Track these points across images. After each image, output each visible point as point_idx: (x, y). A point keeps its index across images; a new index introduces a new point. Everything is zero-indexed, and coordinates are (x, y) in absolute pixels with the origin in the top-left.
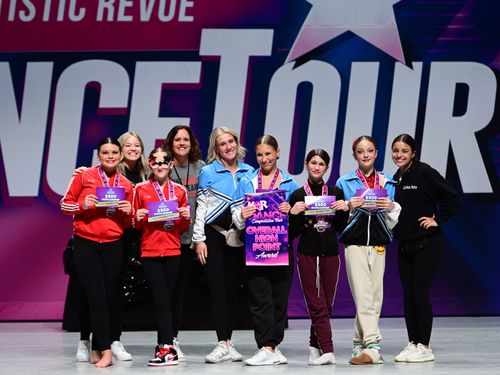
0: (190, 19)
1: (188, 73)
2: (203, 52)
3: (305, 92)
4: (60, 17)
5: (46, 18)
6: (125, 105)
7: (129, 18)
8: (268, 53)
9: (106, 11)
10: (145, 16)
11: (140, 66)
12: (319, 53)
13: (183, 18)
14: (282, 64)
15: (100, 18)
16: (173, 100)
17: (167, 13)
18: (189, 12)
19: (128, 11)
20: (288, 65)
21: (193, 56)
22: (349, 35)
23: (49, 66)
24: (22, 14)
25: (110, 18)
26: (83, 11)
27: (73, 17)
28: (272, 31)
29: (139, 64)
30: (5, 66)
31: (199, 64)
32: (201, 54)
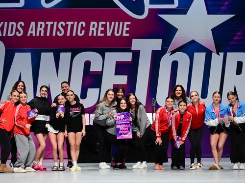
0: (128, 35)
1: (127, 57)
2: (133, 49)
3: (175, 65)
4: (74, 34)
5: (68, 34)
6: (101, 71)
7: (103, 35)
8: (160, 49)
9: (93, 31)
10: (109, 34)
12: (181, 49)
13: (125, 34)
14: (166, 53)
15: (90, 34)
16: (121, 68)
17: (118, 33)
18: (127, 32)
19: (102, 31)
20: (168, 54)
21: (128, 50)
22: (193, 41)
23: (70, 54)
24: (58, 33)
25: (95, 35)
26: (83, 32)
27: (79, 34)
28: (161, 40)
29: (106, 53)
30: (52, 54)
31: (131, 53)
32: (132, 49)
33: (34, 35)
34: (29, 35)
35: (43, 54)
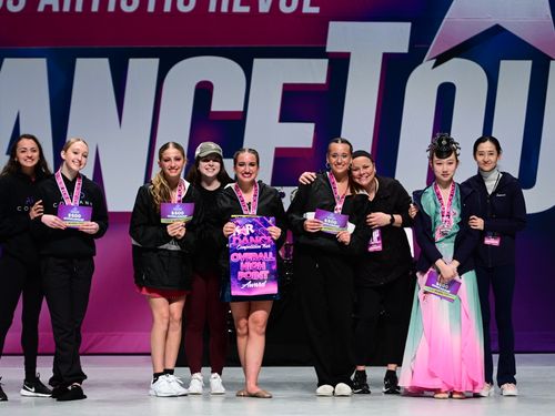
0: (316, 10)
1: (313, 72)
2: (330, 48)
3: (446, 94)
4: (167, 8)
5: (151, 8)
6: (242, 109)
7: (246, 9)
8: (404, 49)
9: (220, 1)
10: (264, 7)
11: (258, 63)
12: (463, 50)
13: (307, 9)
14: (421, 62)
15: (212, 8)
16: (295, 103)
17: (289, 3)
20: (427, 64)
21: (317, 51)
22: (497, 30)
23: (154, 63)
24: (124, 4)
25: (224, 9)
27: (182, 8)
28: (409, 24)
29: (256, 61)
30: (105, 62)
31: (326, 61)
32: (328, 50)
33: (56, 8)
34: (41, 8)
35: (81, 63)
